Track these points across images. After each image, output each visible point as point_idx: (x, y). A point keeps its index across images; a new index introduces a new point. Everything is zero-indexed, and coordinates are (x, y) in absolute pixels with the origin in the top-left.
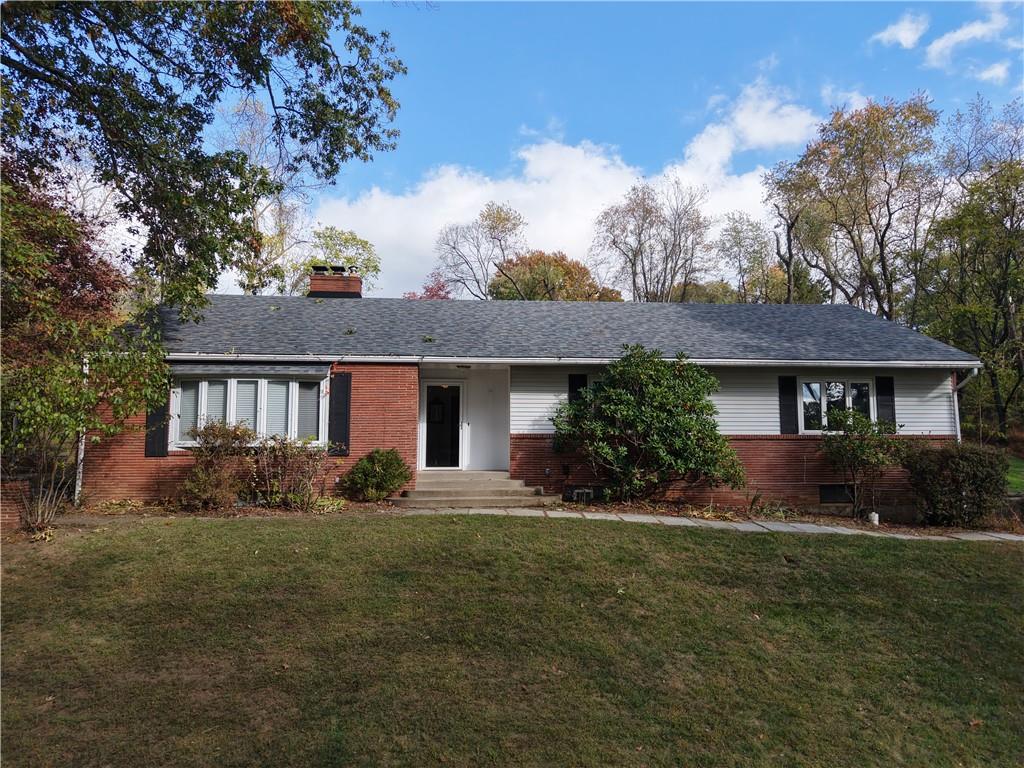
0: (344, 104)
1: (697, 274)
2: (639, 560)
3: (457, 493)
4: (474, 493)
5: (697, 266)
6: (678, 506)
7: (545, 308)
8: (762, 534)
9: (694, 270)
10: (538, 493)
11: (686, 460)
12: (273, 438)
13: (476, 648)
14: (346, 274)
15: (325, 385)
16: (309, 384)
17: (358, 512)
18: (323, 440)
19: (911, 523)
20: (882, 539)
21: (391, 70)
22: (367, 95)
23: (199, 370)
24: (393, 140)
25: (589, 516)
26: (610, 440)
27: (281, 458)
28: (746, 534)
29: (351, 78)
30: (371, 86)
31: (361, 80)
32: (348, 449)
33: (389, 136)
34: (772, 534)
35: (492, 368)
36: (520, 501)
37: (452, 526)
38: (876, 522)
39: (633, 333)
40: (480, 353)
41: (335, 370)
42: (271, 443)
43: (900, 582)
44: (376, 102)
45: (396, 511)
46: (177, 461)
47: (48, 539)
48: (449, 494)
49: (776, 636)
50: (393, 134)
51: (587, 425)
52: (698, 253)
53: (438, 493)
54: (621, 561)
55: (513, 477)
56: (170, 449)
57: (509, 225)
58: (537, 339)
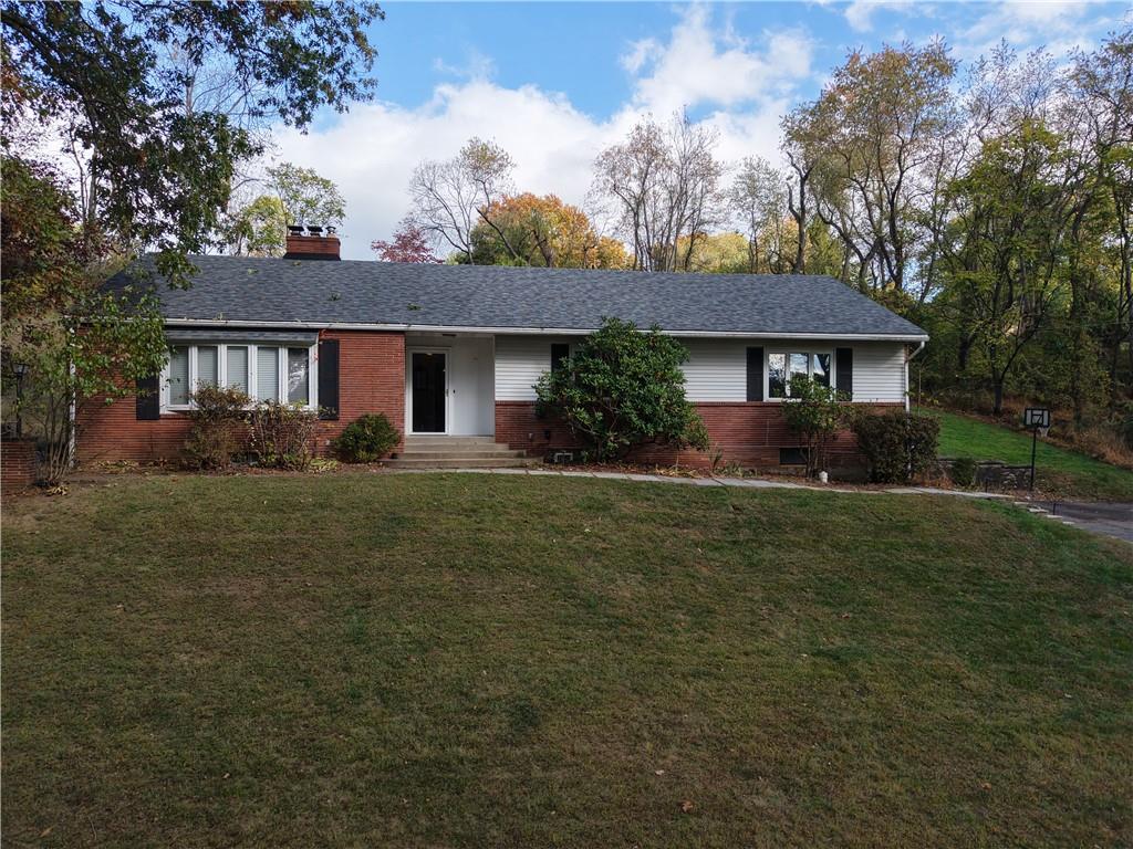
0: (316, 48)
1: (706, 227)
2: (606, 507)
3: (444, 456)
4: (461, 456)
5: (707, 217)
6: (647, 466)
7: (529, 275)
8: (715, 487)
9: (702, 223)
10: (520, 456)
11: (656, 425)
12: (267, 402)
13: (466, 570)
14: (322, 235)
15: (313, 352)
16: (298, 352)
17: (350, 471)
18: (313, 405)
19: (855, 481)
20: (819, 491)
21: (367, 14)
22: (342, 39)
23: (189, 335)
24: (370, 90)
25: (565, 474)
26: (589, 407)
27: (275, 421)
28: (702, 488)
29: (324, 20)
30: (346, 30)
31: (335, 23)
32: (338, 413)
33: (366, 86)
34: (725, 487)
35: (477, 336)
36: (504, 462)
37: (442, 482)
38: (825, 480)
39: (615, 304)
40: (465, 322)
41: (323, 337)
42: (265, 407)
43: (824, 524)
44: (352, 48)
45: (387, 470)
46: (171, 425)
47: (64, 493)
48: (436, 456)
49: (712, 563)
50: (372, 83)
51: (567, 392)
52: (707, 204)
53: (426, 455)
54: (590, 508)
55: (497, 441)
56: (161, 412)
57: (495, 166)
58: (522, 307)
